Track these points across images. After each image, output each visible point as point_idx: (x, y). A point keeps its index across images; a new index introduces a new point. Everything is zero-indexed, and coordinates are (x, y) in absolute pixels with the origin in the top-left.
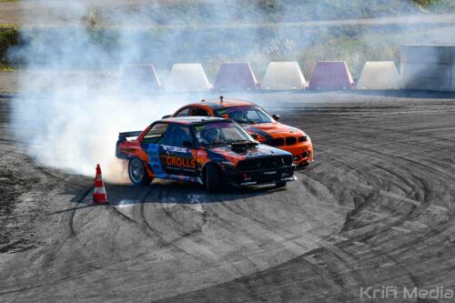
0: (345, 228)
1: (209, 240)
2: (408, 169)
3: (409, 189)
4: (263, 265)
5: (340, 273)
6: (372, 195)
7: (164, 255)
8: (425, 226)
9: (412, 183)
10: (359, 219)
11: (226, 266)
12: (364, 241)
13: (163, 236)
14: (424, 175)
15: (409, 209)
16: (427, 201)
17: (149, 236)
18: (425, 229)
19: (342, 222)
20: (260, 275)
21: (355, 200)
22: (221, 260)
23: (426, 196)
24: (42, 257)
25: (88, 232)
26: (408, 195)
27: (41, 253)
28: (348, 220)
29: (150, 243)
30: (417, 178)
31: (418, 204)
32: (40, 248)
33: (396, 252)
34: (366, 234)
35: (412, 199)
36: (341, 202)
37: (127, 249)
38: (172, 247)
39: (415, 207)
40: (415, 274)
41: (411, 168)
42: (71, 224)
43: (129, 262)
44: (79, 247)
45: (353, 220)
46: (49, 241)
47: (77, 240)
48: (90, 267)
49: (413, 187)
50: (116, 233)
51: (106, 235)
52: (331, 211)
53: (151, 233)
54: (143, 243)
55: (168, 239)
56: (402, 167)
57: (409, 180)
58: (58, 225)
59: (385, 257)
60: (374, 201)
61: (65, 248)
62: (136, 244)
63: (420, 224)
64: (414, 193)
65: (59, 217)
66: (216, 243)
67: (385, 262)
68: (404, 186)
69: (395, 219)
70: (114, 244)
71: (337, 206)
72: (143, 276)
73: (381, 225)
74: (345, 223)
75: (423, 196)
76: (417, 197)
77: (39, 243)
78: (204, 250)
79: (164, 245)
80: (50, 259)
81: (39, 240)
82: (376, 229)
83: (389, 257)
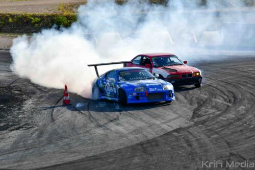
0: (193, 117)
1: (123, 124)
2: (225, 87)
3: (226, 97)
4: (150, 137)
5: (190, 141)
6: (206, 100)
7: (100, 131)
8: (234, 116)
9: (227, 94)
10: (200, 113)
11: (131, 137)
12: (202, 124)
13: (100, 122)
14: (234, 90)
15: (226, 107)
16: (235, 103)
17: (92, 121)
18: (234, 118)
19: (191, 114)
20: (149, 142)
21: (198, 103)
22: (129, 134)
23: (234, 101)
24: (37, 132)
25: (60, 119)
26: (225, 100)
27: (36, 130)
28: (194, 113)
29: (92, 125)
30: (230, 91)
31: (230, 105)
32: (36, 128)
33: (219, 130)
34: (204, 121)
35: (227, 102)
36: (191, 104)
37: (80, 128)
38: (104, 127)
39: (229, 106)
40: (229, 141)
41: (227, 86)
42: (52, 115)
43: (82, 135)
44: (56, 127)
45: (197, 113)
46: (41, 124)
47: (55, 123)
48: (62, 138)
49: (228, 96)
50: (75, 120)
51: (70, 121)
52: (186, 109)
53: (93, 120)
54: (89, 125)
55: (101, 123)
56: (222, 86)
57: (226, 93)
58: (45, 116)
59: (213, 132)
60: (208, 103)
61: (49, 128)
62: (85, 126)
63: (231, 115)
64: (228, 99)
65: (46, 112)
66: (126, 125)
67: (213, 135)
68: (223, 95)
69: (218, 113)
70: (74, 126)
71: (189, 106)
72: (89, 142)
73: (211, 116)
74: (193, 115)
75: (233, 101)
76: (230, 102)
77: (36, 125)
78: (120, 129)
79: (99, 126)
80: (41, 133)
81: (36, 123)
82: (209, 118)
83: (216, 132)
